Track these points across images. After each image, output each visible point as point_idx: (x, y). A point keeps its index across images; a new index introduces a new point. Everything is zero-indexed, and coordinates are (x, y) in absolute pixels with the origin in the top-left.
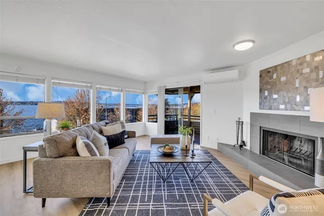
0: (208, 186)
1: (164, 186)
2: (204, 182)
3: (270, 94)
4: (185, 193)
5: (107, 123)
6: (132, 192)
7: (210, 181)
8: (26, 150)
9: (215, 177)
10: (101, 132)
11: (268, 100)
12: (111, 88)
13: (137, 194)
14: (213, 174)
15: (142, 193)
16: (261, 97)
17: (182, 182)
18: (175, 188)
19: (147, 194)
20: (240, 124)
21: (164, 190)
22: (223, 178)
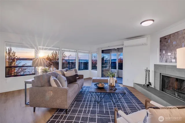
0: (124, 107)
1: (98, 106)
2: (121, 105)
3: (166, 52)
4: (109, 110)
5: (67, 70)
6: (79, 108)
7: (126, 105)
8: (26, 83)
9: (129, 103)
10: (64, 75)
11: (165, 57)
12: (71, 50)
13: (82, 109)
14: (128, 101)
15: (85, 109)
16: (160, 55)
17: (108, 104)
18: (104, 107)
19: (87, 109)
20: (148, 71)
21: (97, 108)
22: (134, 103)
